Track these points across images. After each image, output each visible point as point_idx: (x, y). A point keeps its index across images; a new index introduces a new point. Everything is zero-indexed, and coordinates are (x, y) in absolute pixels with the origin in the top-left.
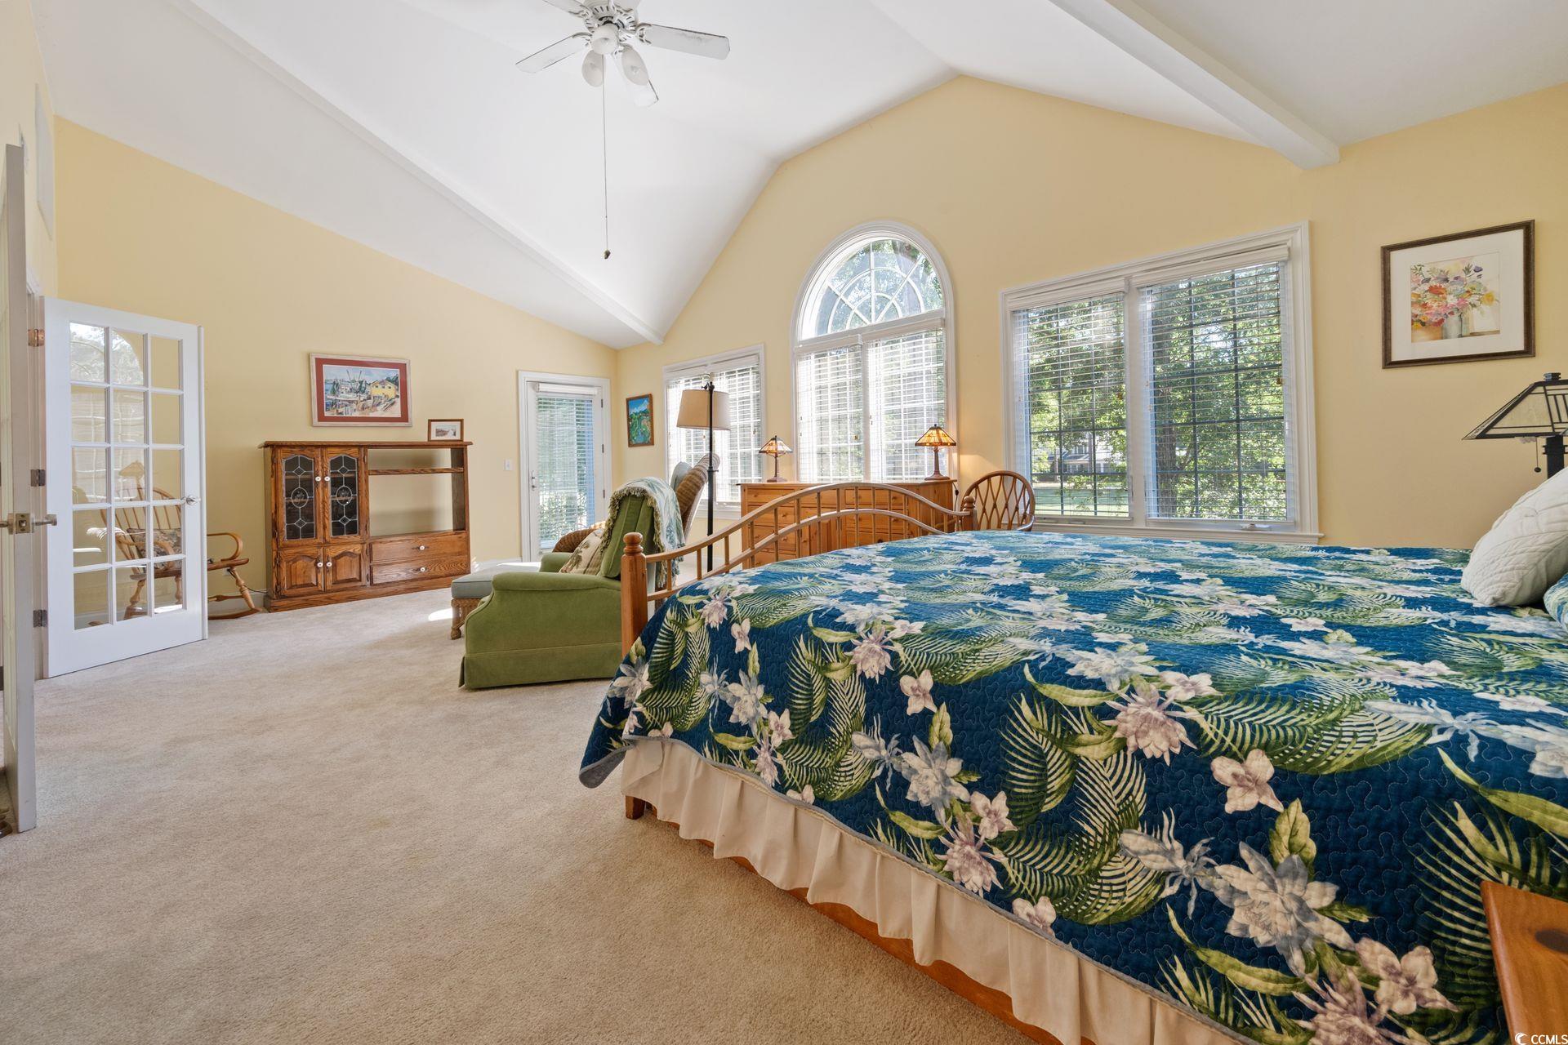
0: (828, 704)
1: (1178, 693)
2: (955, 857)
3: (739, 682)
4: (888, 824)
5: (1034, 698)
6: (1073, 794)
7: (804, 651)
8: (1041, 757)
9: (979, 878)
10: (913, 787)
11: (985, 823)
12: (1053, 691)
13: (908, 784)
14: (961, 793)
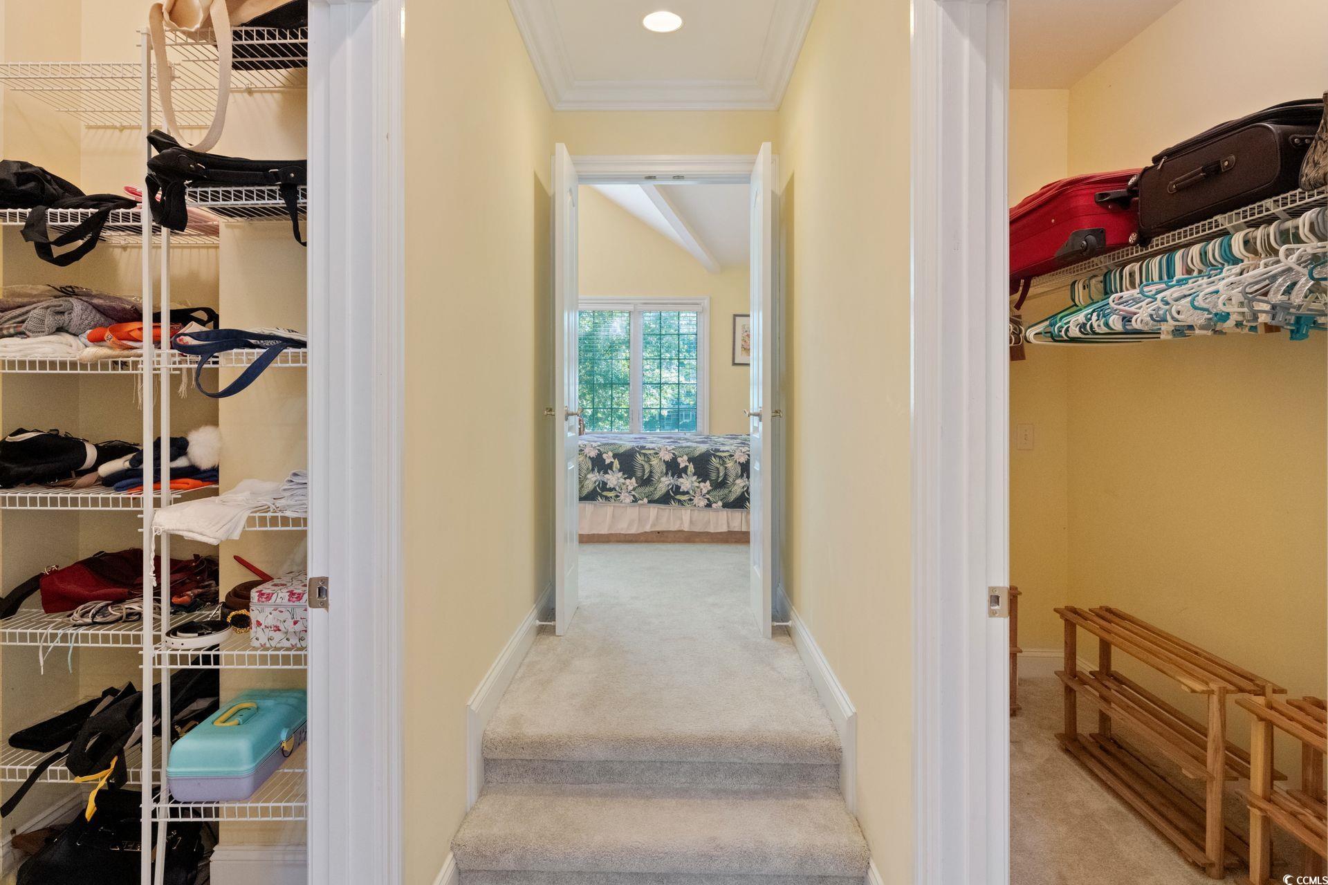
0: (651, 472)
1: (743, 450)
2: (696, 501)
3: (608, 474)
4: (674, 499)
5: (715, 456)
6: (726, 475)
7: (640, 458)
8: (718, 469)
9: (703, 503)
10: (682, 487)
11: (704, 489)
12: (718, 454)
13: (680, 487)
14: (697, 484)
